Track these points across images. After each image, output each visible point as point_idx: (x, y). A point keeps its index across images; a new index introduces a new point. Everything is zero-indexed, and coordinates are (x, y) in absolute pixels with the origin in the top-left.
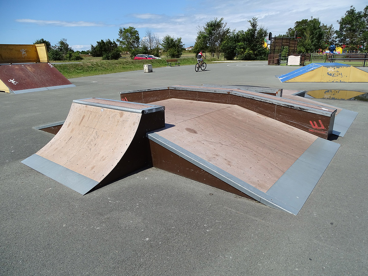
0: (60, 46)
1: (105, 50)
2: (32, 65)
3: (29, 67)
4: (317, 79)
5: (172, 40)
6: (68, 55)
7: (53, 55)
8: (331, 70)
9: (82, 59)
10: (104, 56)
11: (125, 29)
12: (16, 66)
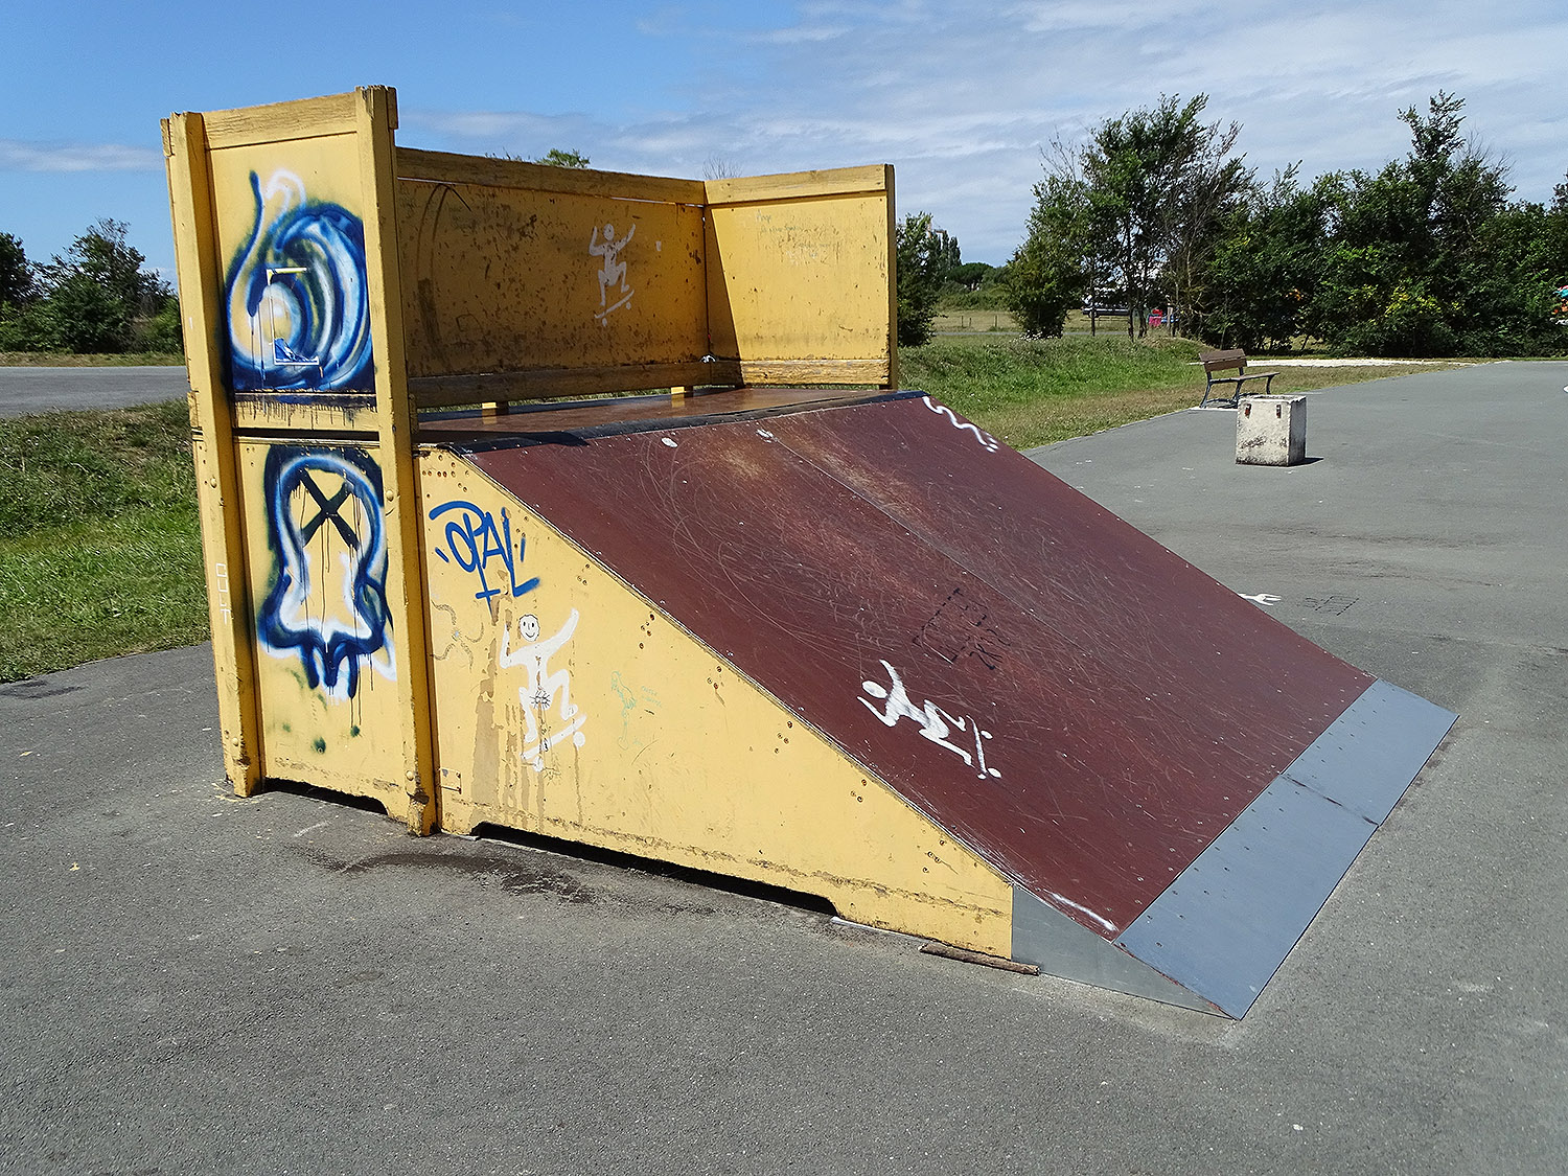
0: (87, 266)
7: (71, 316)
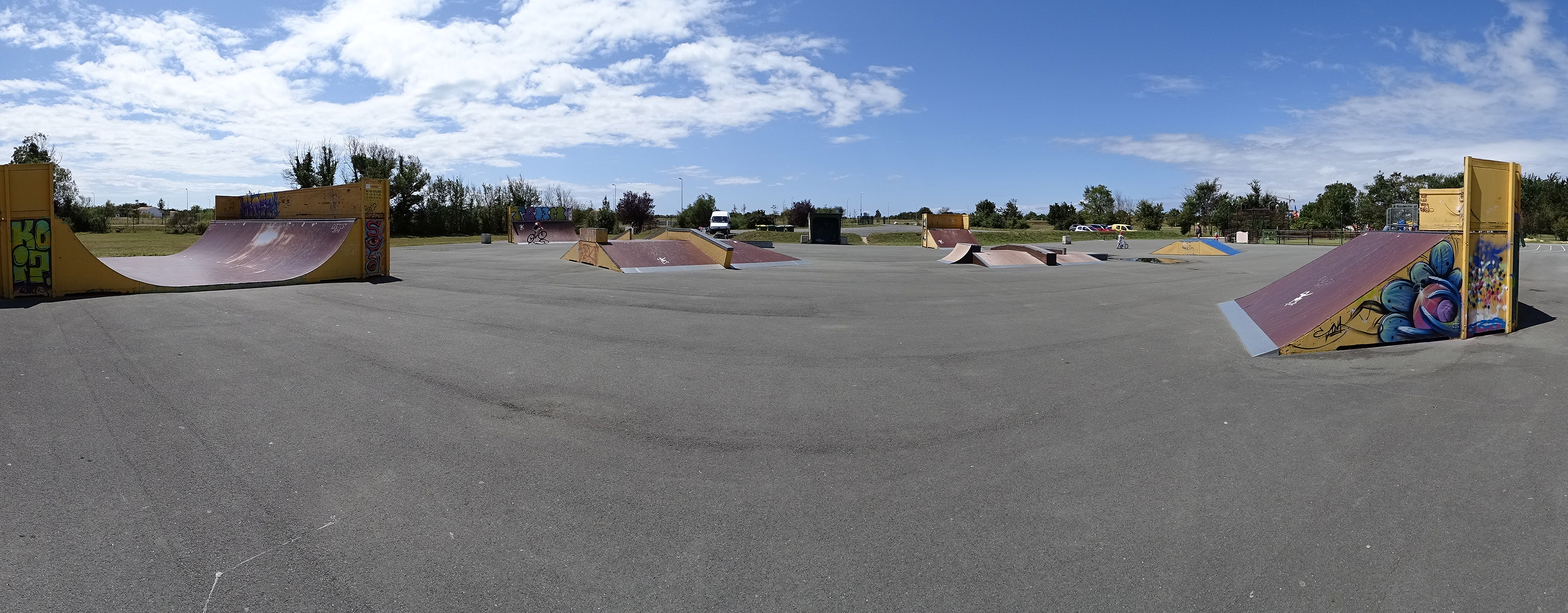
0: (1007, 210)
1: (1059, 217)
2: (957, 231)
3: (953, 232)
4: (1175, 252)
5: (1149, 206)
6: (1011, 222)
8: (1185, 244)
9: (1028, 227)
10: (1057, 225)
11: (1093, 188)
12: (945, 231)
